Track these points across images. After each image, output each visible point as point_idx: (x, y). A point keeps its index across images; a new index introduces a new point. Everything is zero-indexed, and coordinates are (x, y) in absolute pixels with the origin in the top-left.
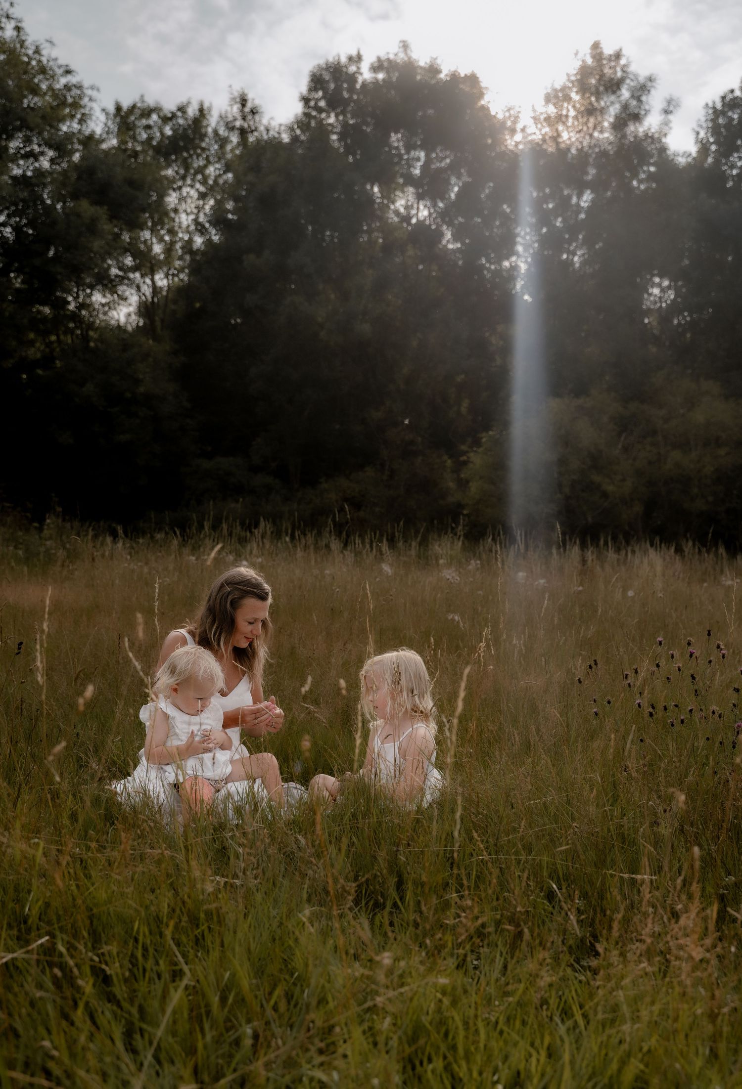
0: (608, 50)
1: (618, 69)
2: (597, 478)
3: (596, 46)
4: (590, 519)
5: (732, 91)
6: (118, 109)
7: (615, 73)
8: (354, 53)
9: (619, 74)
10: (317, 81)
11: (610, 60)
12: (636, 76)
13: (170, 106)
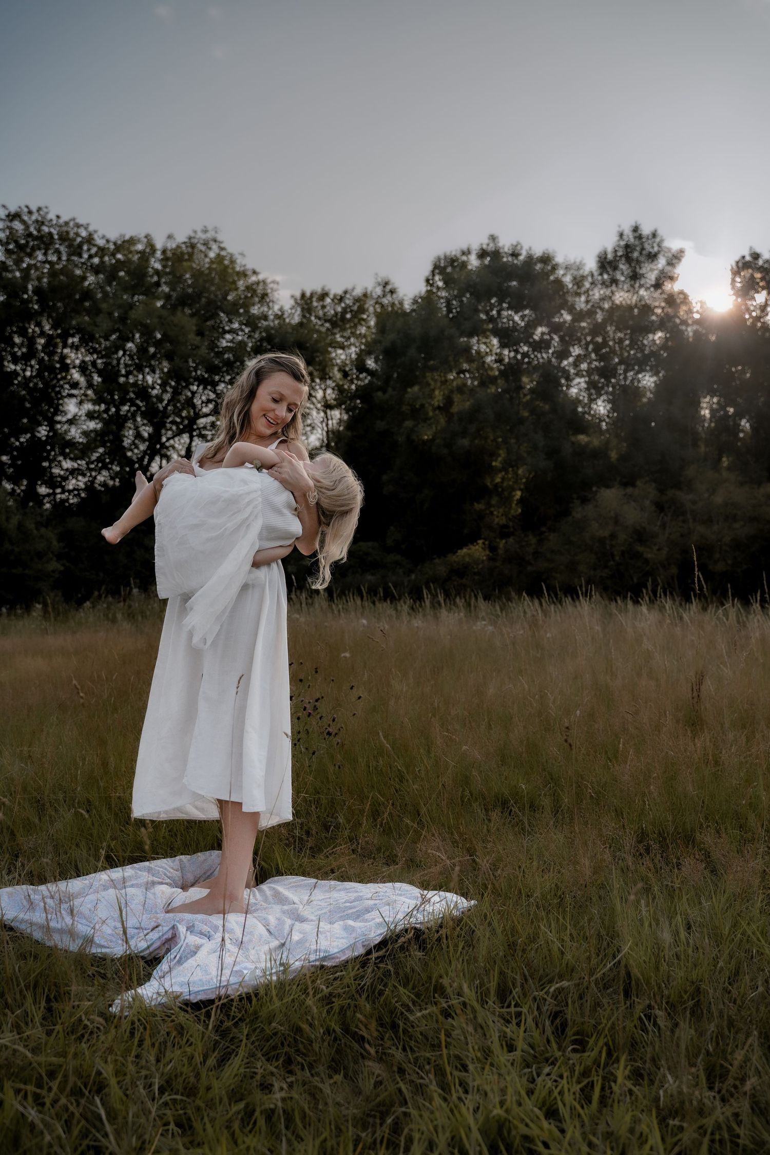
0: (646, 230)
1: (655, 245)
2: (640, 549)
3: (636, 229)
4: (635, 580)
5: (744, 257)
6: (303, 295)
7: (653, 247)
8: (465, 248)
9: (656, 249)
10: (438, 268)
11: (648, 238)
12: (669, 250)
13: (336, 289)
